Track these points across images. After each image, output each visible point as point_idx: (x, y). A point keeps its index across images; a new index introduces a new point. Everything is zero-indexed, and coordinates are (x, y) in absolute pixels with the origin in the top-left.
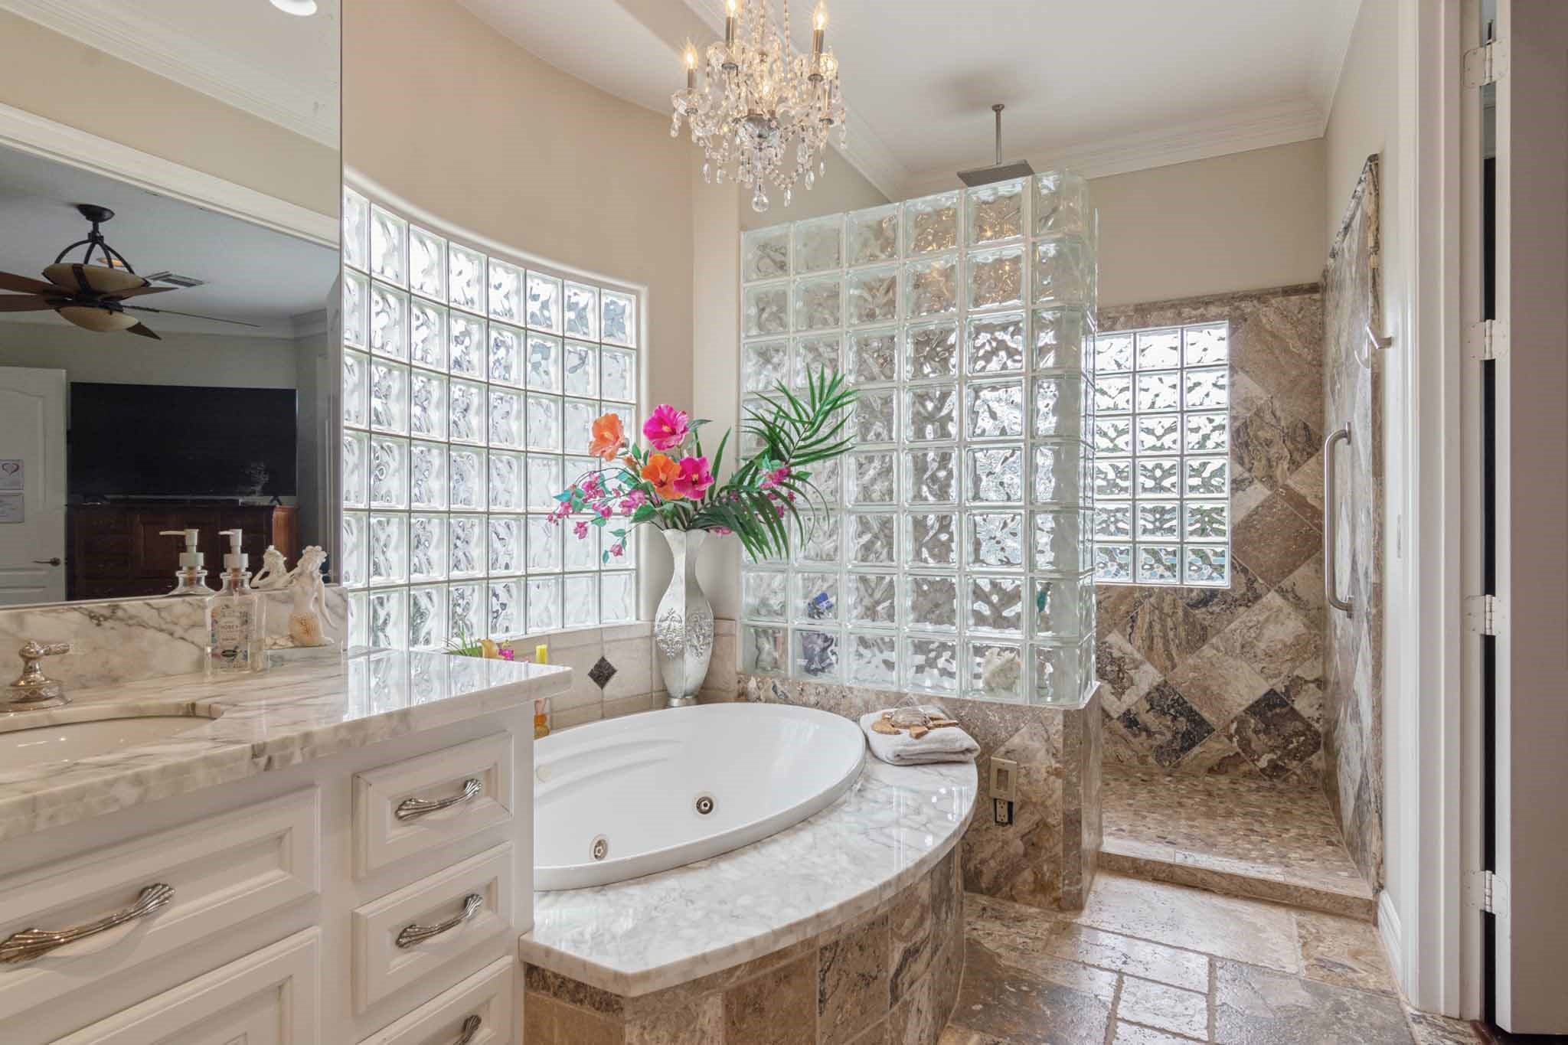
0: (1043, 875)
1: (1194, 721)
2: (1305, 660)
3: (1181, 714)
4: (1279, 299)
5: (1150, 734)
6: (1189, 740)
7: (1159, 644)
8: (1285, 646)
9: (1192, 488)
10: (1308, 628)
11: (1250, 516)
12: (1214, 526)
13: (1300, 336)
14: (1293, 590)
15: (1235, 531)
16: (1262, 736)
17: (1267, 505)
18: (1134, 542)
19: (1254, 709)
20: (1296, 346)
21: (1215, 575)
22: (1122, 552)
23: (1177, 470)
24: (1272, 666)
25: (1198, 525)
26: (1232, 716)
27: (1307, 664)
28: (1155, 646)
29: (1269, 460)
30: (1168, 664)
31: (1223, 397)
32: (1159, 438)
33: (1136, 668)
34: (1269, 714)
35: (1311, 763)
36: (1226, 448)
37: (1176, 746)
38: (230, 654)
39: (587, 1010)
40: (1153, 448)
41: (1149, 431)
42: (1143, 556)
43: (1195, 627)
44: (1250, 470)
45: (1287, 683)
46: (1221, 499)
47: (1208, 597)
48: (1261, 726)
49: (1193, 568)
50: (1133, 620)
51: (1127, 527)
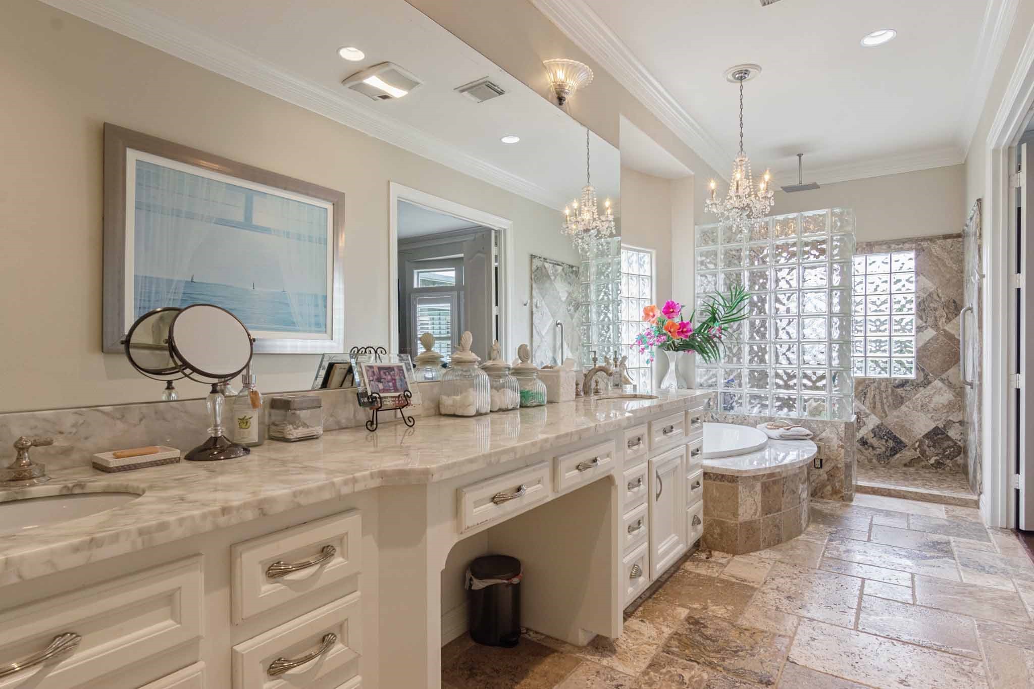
0: (836, 487)
1: (897, 442)
2: (954, 412)
3: (891, 439)
4: (940, 241)
5: (874, 448)
6: (894, 451)
7: (879, 406)
8: (943, 405)
9: (896, 331)
10: (955, 397)
11: (926, 344)
12: (907, 349)
13: (952, 258)
14: (948, 380)
15: (917, 352)
16: (931, 448)
17: (935, 339)
18: (866, 357)
19: (927, 436)
20: (949, 263)
21: (907, 372)
22: (858, 362)
23: (888, 322)
24: (937, 415)
25: (899, 348)
26: (917, 439)
27: (955, 414)
28: (877, 406)
29: (936, 317)
30: (883, 415)
31: (912, 287)
32: (878, 306)
33: (867, 417)
34: (935, 438)
35: (957, 461)
36: (913, 311)
37: (888, 454)
38: (617, 385)
39: (726, 483)
40: (876, 311)
41: (874, 303)
42: (870, 364)
43: (897, 397)
44: (926, 322)
45: (944, 423)
46: (910, 336)
47: (904, 383)
48: (931, 444)
49: (896, 369)
50: (865, 394)
51: (861, 349)
